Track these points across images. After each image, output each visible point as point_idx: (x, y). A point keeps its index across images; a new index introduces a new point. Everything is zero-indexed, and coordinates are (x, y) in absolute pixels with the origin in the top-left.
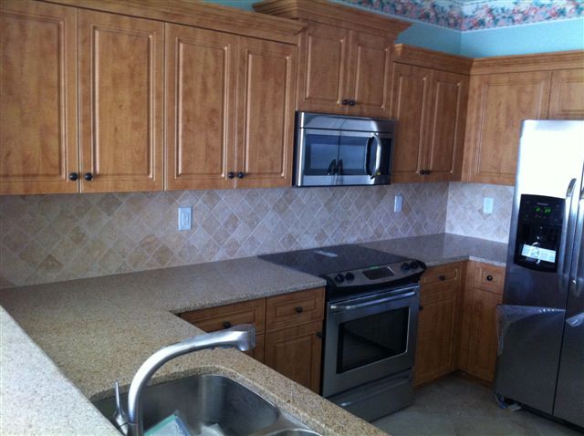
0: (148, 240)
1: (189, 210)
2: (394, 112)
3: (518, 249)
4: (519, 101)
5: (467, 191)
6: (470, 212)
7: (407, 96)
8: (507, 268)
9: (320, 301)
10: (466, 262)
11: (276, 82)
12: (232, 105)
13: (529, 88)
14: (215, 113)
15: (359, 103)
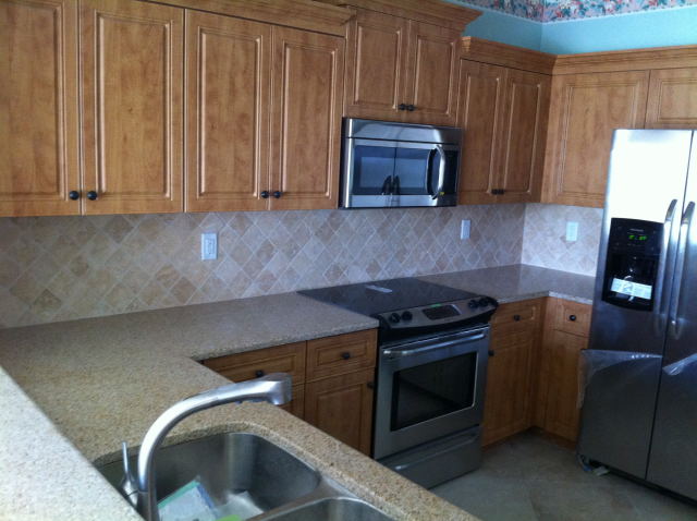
0: (166, 273)
1: (214, 236)
2: (461, 118)
3: (607, 283)
4: (610, 105)
5: (548, 214)
6: (550, 240)
7: (476, 99)
8: (595, 305)
9: (372, 345)
10: (545, 299)
11: (319, 81)
12: (265, 109)
13: (622, 91)
14: (245, 119)
15: (420, 109)
